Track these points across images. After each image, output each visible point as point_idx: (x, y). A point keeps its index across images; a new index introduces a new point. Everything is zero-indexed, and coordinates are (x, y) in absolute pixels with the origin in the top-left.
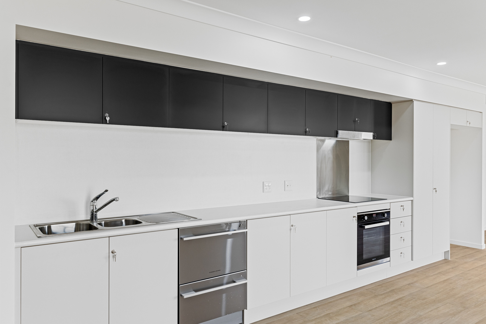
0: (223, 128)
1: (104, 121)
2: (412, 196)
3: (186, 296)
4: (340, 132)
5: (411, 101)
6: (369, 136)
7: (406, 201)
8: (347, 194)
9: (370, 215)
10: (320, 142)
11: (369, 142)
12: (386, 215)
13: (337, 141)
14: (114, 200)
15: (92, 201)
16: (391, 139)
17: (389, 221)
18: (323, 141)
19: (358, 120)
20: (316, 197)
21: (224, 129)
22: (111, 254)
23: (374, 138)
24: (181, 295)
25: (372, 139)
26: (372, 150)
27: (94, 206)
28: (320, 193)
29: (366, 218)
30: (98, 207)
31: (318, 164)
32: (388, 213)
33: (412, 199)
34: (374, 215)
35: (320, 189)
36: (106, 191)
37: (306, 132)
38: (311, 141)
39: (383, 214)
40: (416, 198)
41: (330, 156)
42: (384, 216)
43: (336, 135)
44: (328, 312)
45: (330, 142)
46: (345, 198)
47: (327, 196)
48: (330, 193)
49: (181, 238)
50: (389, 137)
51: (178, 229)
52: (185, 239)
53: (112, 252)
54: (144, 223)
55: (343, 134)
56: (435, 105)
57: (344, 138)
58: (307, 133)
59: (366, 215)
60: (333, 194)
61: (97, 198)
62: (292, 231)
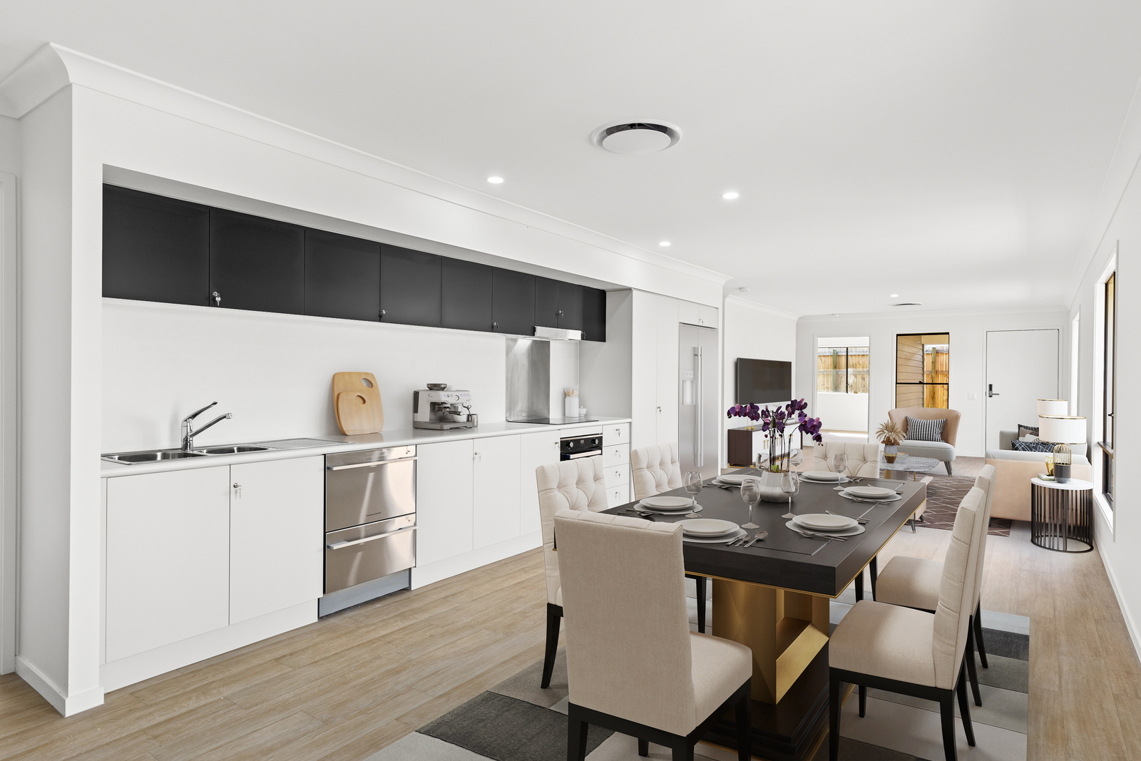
0: (380, 318)
1: (211, 302)
2: (631, 417)
3: (336, 547)
4: (538, 329)
5: (630, 289)
6: (576, 335)
7: (622, 424)
8: (547, 416)
9: (577, 442)
10: (511, 343)
11: (576, 344)
12: (597, 442)
13: (534, 341)
14: (225, 417)
15: (186, 420)
16: (605, 341)
17: (601, 449)
18: (515, 341)
19: (562, 313)
20: (504, 420)
21: (382, 319)
22: (232, 488)
23: (582, 339)
24: (328, 547)
25: (580, 339)
26: (580, 355)
27: (189, 428)
28: (510, 415)
29: (572, 445)
30: (194, 430)
31: (507, 373)
32: (600, 439)
33: (629, 420)
34: (582, 442)
35: (510, 408)
36: (215, 403)
37: (493, 327)
38: (498, 341)
39: (593, 440)
40: (635, 420)
41: (524, 363)
42: (595, 443)
43: (533, 333)
44: (523, 567)
45: (524, 342)
46: (544, 421)
47: (520, 418)
48: (525, 414)
49: (328, 468)
50: (602, 338)
51: (325, 455)
52: (335, 469)
53: (234, 486)
54: (270, 449)
55: (542, 332)
56: (659, 297)
57: (543, 338)
58: (495, 328)
59: (571, 441)
60: (528, 416)
61: (194, 416)
62: (476, 460)
